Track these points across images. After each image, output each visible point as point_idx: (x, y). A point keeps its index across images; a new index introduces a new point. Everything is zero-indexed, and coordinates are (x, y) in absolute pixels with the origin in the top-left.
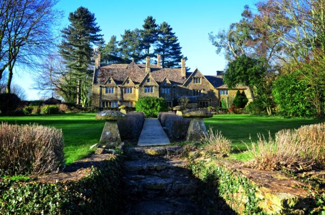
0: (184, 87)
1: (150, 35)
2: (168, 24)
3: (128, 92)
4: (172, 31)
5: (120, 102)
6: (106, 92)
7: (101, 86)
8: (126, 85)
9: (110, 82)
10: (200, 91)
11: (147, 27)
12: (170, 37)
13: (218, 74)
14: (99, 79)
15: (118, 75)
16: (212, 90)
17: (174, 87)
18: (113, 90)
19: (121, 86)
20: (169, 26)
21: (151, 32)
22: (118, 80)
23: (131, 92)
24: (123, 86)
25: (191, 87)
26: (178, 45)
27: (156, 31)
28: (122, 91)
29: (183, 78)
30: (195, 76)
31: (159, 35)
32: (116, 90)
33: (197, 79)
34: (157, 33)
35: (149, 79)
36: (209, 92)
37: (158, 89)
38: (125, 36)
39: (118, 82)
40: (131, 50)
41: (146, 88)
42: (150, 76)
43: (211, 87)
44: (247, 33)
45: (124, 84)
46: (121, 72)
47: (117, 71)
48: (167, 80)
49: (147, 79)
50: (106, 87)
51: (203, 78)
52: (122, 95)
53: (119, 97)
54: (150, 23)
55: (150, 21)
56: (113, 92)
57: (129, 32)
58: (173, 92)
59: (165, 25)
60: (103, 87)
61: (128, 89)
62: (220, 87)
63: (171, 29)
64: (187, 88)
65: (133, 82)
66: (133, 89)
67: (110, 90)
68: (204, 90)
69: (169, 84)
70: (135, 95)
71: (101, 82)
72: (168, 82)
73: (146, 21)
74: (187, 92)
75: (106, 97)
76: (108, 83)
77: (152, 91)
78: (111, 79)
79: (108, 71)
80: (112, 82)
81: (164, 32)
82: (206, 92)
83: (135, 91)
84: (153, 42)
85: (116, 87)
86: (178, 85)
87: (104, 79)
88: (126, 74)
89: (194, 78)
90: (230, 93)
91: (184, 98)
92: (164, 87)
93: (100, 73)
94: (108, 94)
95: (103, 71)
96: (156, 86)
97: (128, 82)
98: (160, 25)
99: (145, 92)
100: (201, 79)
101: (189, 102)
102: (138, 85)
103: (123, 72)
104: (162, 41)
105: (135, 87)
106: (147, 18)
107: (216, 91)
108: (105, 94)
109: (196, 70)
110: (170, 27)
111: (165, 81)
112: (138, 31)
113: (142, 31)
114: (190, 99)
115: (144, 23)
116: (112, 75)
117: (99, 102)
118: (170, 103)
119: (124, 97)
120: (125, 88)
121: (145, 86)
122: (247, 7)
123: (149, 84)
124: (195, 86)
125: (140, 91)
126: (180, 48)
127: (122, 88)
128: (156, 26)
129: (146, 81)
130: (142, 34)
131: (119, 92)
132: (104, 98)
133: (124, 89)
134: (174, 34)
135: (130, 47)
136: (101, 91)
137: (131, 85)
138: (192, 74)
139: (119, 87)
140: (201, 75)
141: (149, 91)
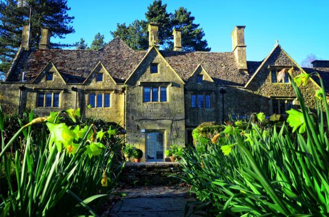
0: (249, 91)
2: (188, 11)
3: (99, 104)
6: (39, 103)
7: (23, 89)
8: (93, 85)
9: (49, 76)
10: (289, 102)
11: (152, 15)
14: (23, 73)
17: (223, 92)
18: (56, 100)
19: (80, 87)
20: (190, 13)
23: (107, 104)
24: (86, 87)
25: (266, 91)
28: (82, 100)
29: (241, 71)
30: (275, 65)
32: (66, 98)
35: (156, 65)
37: (181, 91)
38: (117, 33)
39: (69, 79)
41: (147, 90)
45: (89, 82)
48: (204, 72)
49: (149, 63)
50: (36, 90)
51: (295, 69)
55: (157, 7)
56: (56, 104)
57: (124, 27)
58: (220, 103)
59: (182, 11)
60: (31, 91)
61: (99, 98)
63: (193, 18)
64: (257, 92)
65: (115, 79)
66: (112, 95)
67: (49, 100)
69: (209, 83)
70: (117, 111)
72: (207, 77)
76: (43, 80)
77: (164, 98)
80: (57, 76)
81: (181, 20)
83: (116, 102)
85: (66, 91)
89: (273, 70)
92: (196, 92)
94: (41, 109)
96: (174, 85)
97: (99, 78)
98: (174, 13)
99: (146, 100)
102: (124, 85)
105: (116, 91)
106: (152, 4)
108: (34, 109)
109: (278, 50)
110: (191, 15)
111: (198, 75)
113: (145, 22)
120: (92, 92)
121: (145, 85)
123: (154, 78)
124: (277, 88)
125: (130, 97)
127: (82, 93)
129: (149, 69)
133: (87, 96)
136: (24, 100)
137: (107, 86)
138: (263, 63)
139: (74, 89)
140: (290, 61)
141: (155, 99)
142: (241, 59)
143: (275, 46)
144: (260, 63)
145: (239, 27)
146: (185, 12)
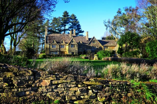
0: (88, 45)
1: (66, 20)
2: (75, 15)
3: (63, 47)
4: (77, 18)
5: (59, 52)
6: (52, 47)
7: (49, 45)
8: (61, 44)
10: (96, 47)
11: (64, 16)
12: (76, 21)
13: (102, 39)
14: (48, 41)
15: (57, 39)
16: (101, 47)
17: (84, 45)
18: (55, 46)
19: (59, 44)
20: (75, 16)
21: (67, 19)
22: (57, 41)
23: (64, 47)
25: (91, 45)
26: (79, 25)
27: (69, 18)
28: (60, 47)
29: (87, 41)
30: (93, 40)
31: (71, 20)
32: (57, 46)
33: (94, 41)
34: (69, 19)
36: (100, 47)
37: (77, 46)
38: (54, 20)
39: (58, 43)
40: (57, 27)
42: (74, 40)
43: (101, 45)
44: (122, 21)
45: (61, 43)
46: (58, 38)
47: (56, 37)
48: (81, 41)
49: (72, 41)
51: (97, 41)
52: (60, 49)
53: (58, 50)
54: (66, 14)
55: (66, 13)
56: (55, 47)
57: (56, 18)
58: (83, 47)
59: (73, 15)
60: (51, 45)
61: (63, 46)
62: (105, 45)
63: (76, 17)
64: (90, 45)
65: (65, 43)
66: (65, 46)
67: (54, 46)
68: (97, 46)
69: (82, 44)
70: (66, 49)
71: (49, 42)
72: (81, 42)
73: (64, 13)
74: (90, 47)
75: (52, 49)
76: (53, 43)
77: (74, 47)
78: (55, 41)
79: (52, 37)
80: (55, 42)
81: (73, 18)
82: (98, 48)
84: (67, 23)
85: (57, 45)
86: (86, 44)
87: (51, 41)
88: (61, 39)
89: (93, 41)
90: (109, 48)
91: (89, 50)
92: (79, 45)
93: (48, 38)
94: (53, 48)
95: (49, 37)
96: (76, 45)
97: (62, 42)
98: (71, 15)
99: (71, 47)
100: (96, 41)
101: (91, 52)
102: (68, 44)
103: (59, 38)
104: (72, 23)
105: (66, 45)
107: (103, 47)
108: (52, 48)
109: (94, 37)
110: (76, 16)
111: (80, 42)
112: (60, 18)
113: (63, 18)
114: (91, 50)
115: (63, 14)
116: (54, 39)
117: (49, 52)
118: (82, 52)
119: (61, 49)
120: (61, 45)
121: (72, 45)
122: (120, 9)
123: (73, 43)
124: (93, 44)
125: (69, 47)
126: (80, 26)
127: (59, 45)
128: (69, 16)
129: (72, 42)
130: (62, 19)
131: (58, 47)
132: (51, 50)
133: (60, 46)
134: (77, 20)
135: (56, 25)
136: (50, 47)
137: (64, 44)
138: (92, 39)
139: (58, 45)
140: (96, 39)
141: (73, 47)
142: (87, 38)
143: (93, 37)
144: (91, 38)
145: (87, 32)
146: (74, 15)
